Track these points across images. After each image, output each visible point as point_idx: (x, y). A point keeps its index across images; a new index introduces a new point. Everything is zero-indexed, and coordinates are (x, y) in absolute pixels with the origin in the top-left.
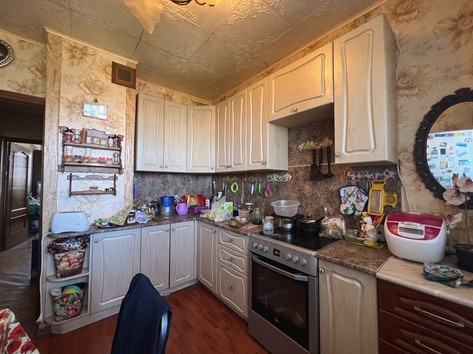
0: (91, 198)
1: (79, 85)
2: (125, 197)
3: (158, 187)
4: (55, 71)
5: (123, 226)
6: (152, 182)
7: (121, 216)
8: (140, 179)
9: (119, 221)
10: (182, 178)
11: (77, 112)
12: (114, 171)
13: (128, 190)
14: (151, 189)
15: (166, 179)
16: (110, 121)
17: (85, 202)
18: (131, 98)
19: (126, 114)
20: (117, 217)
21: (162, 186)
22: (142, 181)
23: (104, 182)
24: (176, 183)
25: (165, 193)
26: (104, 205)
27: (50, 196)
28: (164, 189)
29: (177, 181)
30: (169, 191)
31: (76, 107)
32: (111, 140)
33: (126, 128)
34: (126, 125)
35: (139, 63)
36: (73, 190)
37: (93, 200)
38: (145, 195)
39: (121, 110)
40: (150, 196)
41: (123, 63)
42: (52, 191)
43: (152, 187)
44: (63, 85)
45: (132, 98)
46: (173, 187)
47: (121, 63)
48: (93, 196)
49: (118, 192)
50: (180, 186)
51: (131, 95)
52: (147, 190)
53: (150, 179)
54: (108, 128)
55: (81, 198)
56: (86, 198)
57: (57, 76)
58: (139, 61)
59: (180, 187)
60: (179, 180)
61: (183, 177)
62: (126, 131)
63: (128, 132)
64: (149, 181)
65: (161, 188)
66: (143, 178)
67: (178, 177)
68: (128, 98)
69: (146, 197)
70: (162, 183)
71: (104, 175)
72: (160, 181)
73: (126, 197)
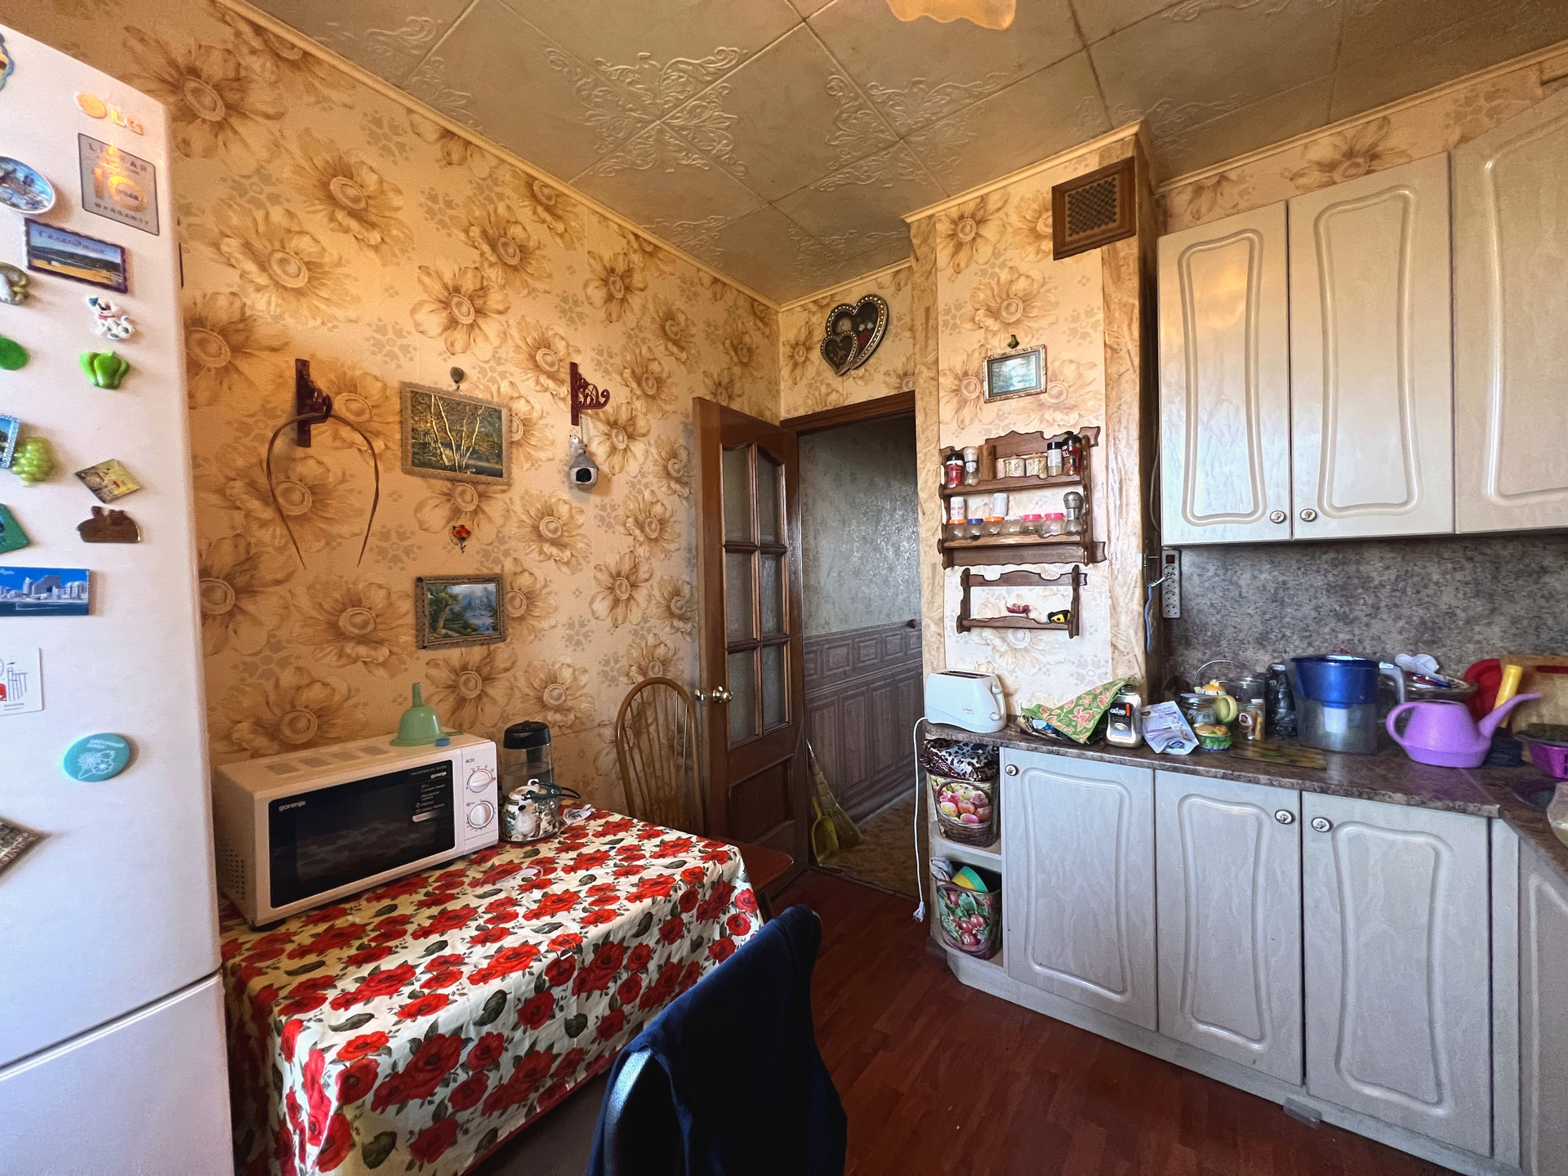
0: (1016, 639)
1: (973, 320)
2: (1112, 645)
3: (1307, 609)
4: (927, 310)
5: (1084, 746)
6: (1271, 587)
7: (1085, 709)
8: (1216, 575)
9: (1076, 727)
10: (1470, 559)
11: (974, 396)
12: (1071, 556)
13: (1124, 619)
14: (1267, 617)
15: (1352, 569)
16: (1054, 392)
17: (1002, 650)
18: (1119, 277)
19: (1105, 344)
20: (1071, 712)
21: (1330, 603)
22: (1223, 584)
23: (1047, 593)
24: (1424, 592)
25: (1348, 637)
26: (1048, 663)
27: (933, 628)
28: (1343, 618)
29: (1435, 577)
30: (1373, 631)
31: (969, 384)
32: (1055, 456)
33: (1107, 397)
34: (1107, 385)
35: (1145, 125)
36: (975, 614)
37: (1021, 645)
38: (1242, 642)
39: (1088, 339)
40: (1264, 647)
41: (1087, 165)
42: (936, 615)
43: (1273, 608)
44: (944, 336)
45: (1123, 275)
46: (1406, 612)
47: (1082, 171)
48: (1020, 633)
49: (1091, 627)
50: (1454, 603)
51: (1118, 267)
52: (1247, 620)
53: (1261, 572)
54: (1048, 415)
55: (992, 637)
56: (1004, 640)
57: (932, 322)
58: (1142, 114)
59: (1461, 614)
60: (1445, 573)
61: (1478, 558)
62: (1107, 406)
63: (1113, 408)
64: (1258, 583)
65: (1324, 611)
66: (1227, 570)
67: (1440, 556)
68: (1109, 282)
69: (1247, 649)
70: (1330, 589)
71: (1046, 571)
72: (1319, 581)
73: (1121, 645)
